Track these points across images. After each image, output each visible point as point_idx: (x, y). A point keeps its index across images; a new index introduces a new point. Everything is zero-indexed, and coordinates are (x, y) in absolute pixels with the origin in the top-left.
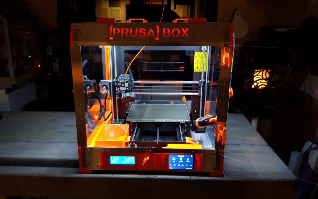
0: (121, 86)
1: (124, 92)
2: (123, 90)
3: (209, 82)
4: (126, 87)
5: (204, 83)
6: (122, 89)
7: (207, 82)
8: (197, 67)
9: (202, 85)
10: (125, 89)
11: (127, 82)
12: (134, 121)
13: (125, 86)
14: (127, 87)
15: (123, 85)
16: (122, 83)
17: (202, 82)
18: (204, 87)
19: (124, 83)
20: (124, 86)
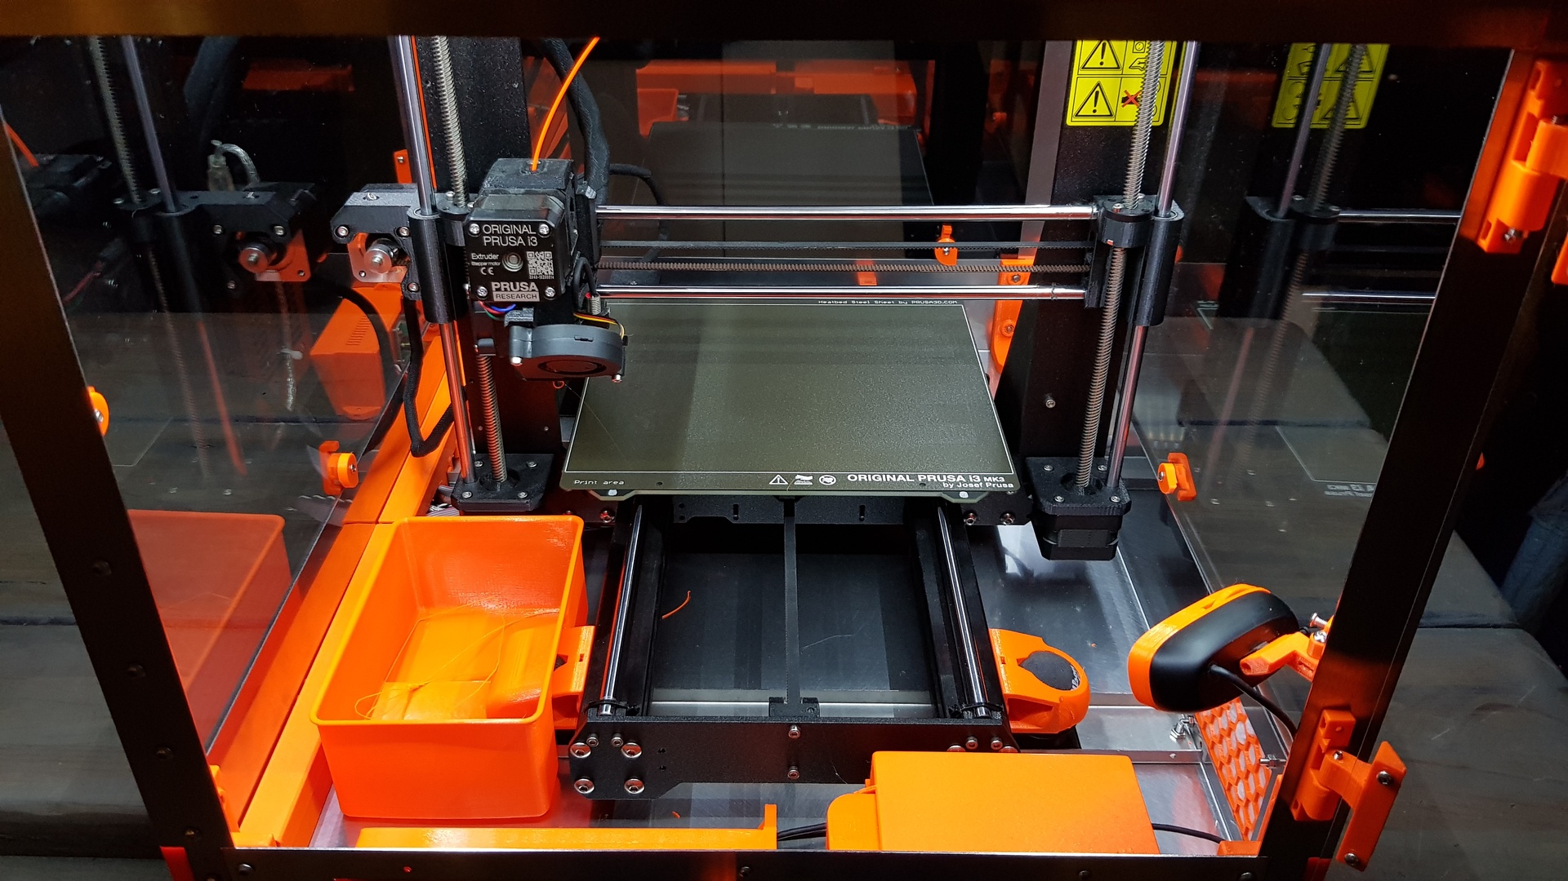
0: (502, 275)
1: (528, 316)
2: (520, 306)
3: (1178, 214)
4: (542, 284)
5: (1145, 223)
6: (505, 292)
7: (1161, 217)
8: (1097, 92)
9: (1126, 243)
10: (531, 294)
11: (543, 244)
12: (620, 493)
13: (532, 273)
14: (549, 283)
15: (513, 266)
16: (504, 252)
17: (1126, 219)
18: (1136, 255)
19: (521, 252)
20: (522, 275)
